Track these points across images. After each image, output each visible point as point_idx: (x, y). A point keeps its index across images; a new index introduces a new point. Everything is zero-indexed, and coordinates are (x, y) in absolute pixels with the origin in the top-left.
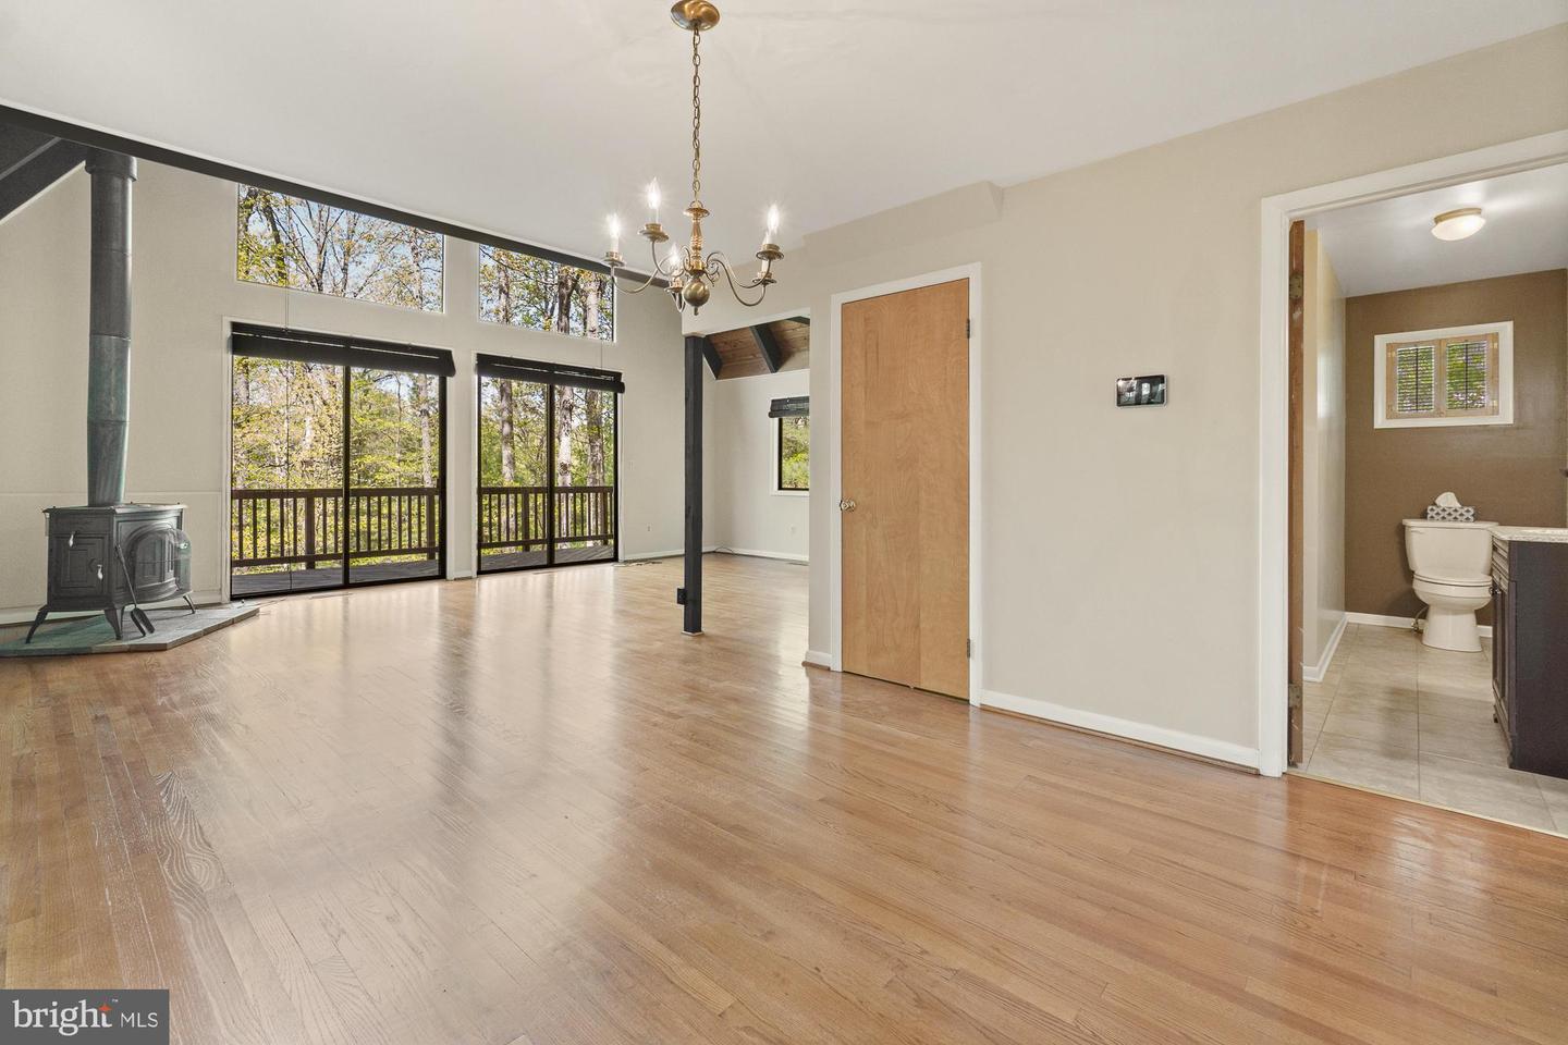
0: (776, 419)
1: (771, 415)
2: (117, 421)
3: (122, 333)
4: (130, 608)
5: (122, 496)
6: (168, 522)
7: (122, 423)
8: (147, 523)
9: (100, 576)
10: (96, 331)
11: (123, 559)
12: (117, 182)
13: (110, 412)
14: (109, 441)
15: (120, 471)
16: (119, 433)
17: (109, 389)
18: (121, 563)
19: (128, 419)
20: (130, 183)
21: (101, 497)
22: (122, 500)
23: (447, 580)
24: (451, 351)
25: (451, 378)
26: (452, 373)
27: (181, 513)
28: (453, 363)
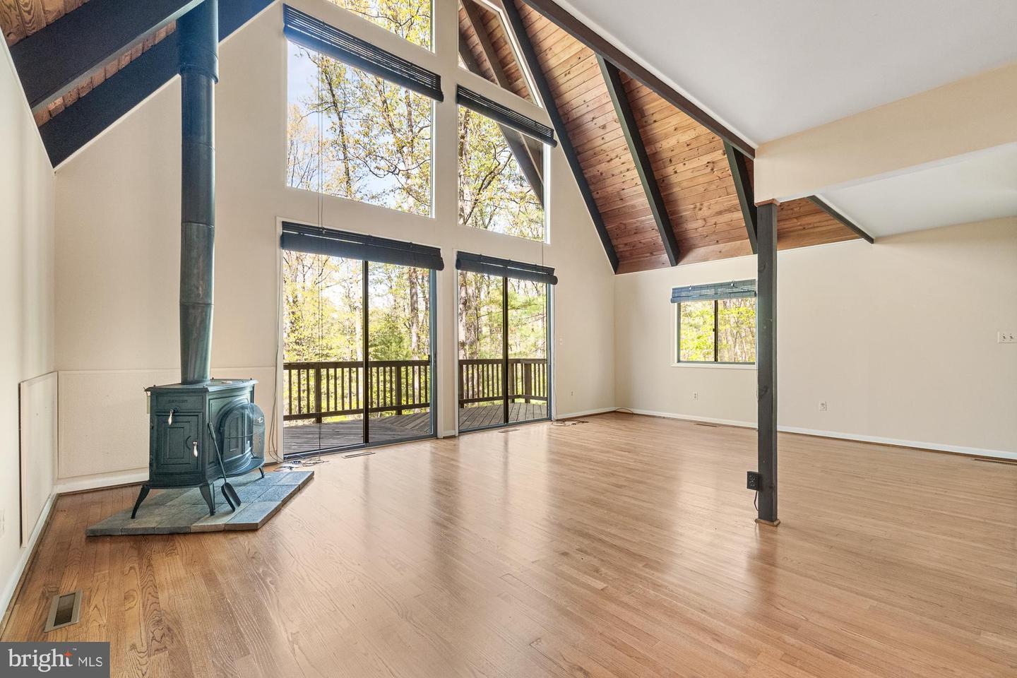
0: (676, 304)
1: (673, 301)
2: (205, 304)
3: (208, 221)
4: (221, 482)
5: (208, 373)
6: (244, 398)
7: (209, 305)
8: (230, 399)
9: (196, 453)
10: (186, 221)
11: (214, 436)
12: (203, 79)
13: (199, 295)
14: (198, 322)
15: (207, 350)
16: (206, 315)
17: (198, 273)
18: (213, 438)
19: (213, 303)
20: (213, 82)
21: (192, 376)
22: (209, 377)
23: (438, 438)
24: (440, 249)
25: (440, 271)
26: (441, 267)
27: (253, 387)
28: (442, 259)
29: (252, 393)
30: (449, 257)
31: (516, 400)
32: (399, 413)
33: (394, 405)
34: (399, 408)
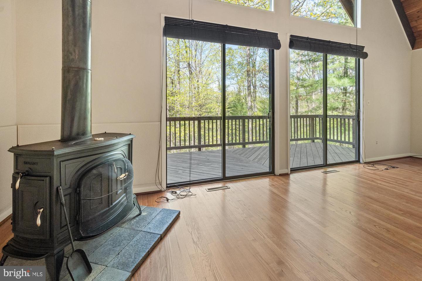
6: (117, 153)
9: (39, 222)
13: (73, 59)
14: (73, 84)
16: (80, 78)
21: (69, 134)
23: (275, 175)
24: (277, 34)
25: (278, 51)
26: (278, 46)
27: (132, 141)
28: (279, 40)
29: (130, 146)
30: (284, 40)
31: (316, 141)
32: (244, 146)
33: (241, 142)
34: (244, 144)
